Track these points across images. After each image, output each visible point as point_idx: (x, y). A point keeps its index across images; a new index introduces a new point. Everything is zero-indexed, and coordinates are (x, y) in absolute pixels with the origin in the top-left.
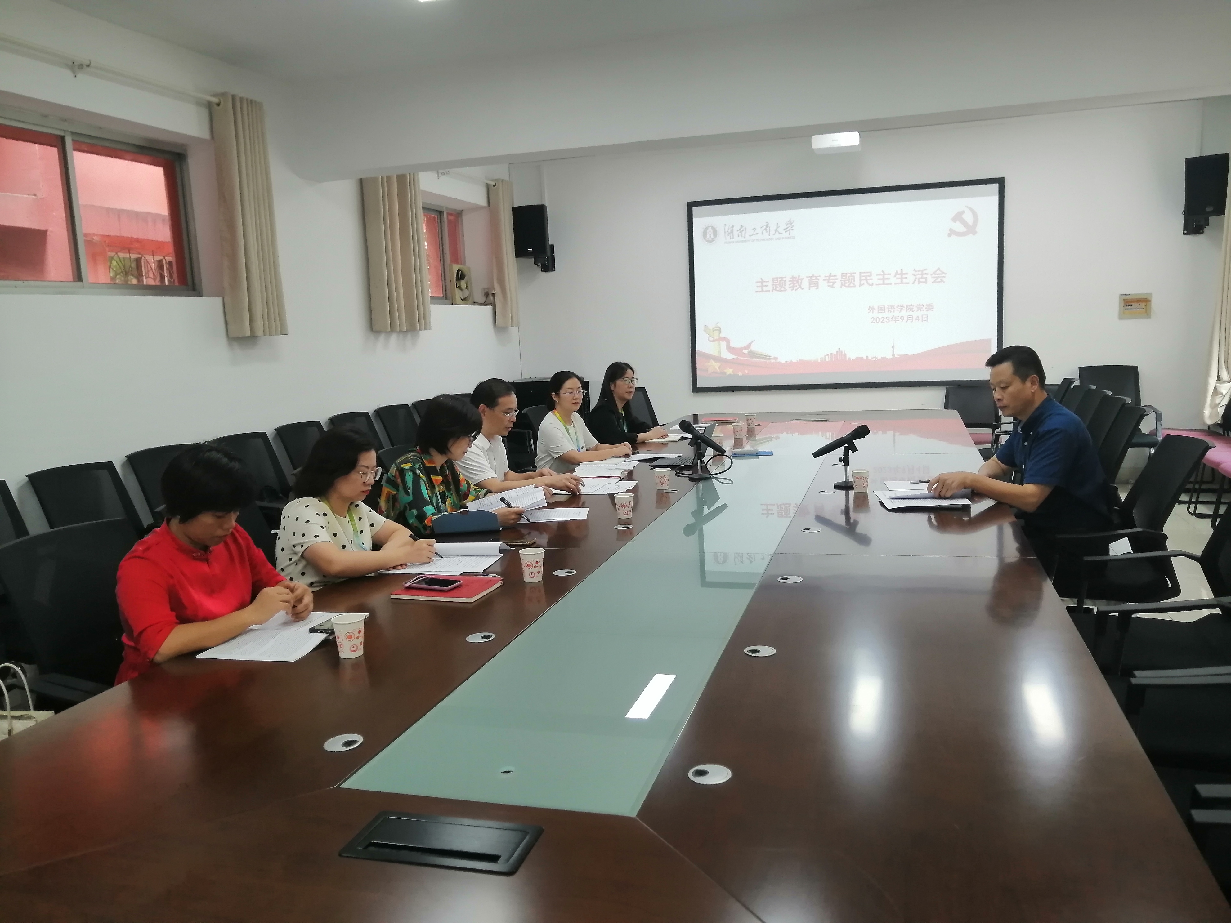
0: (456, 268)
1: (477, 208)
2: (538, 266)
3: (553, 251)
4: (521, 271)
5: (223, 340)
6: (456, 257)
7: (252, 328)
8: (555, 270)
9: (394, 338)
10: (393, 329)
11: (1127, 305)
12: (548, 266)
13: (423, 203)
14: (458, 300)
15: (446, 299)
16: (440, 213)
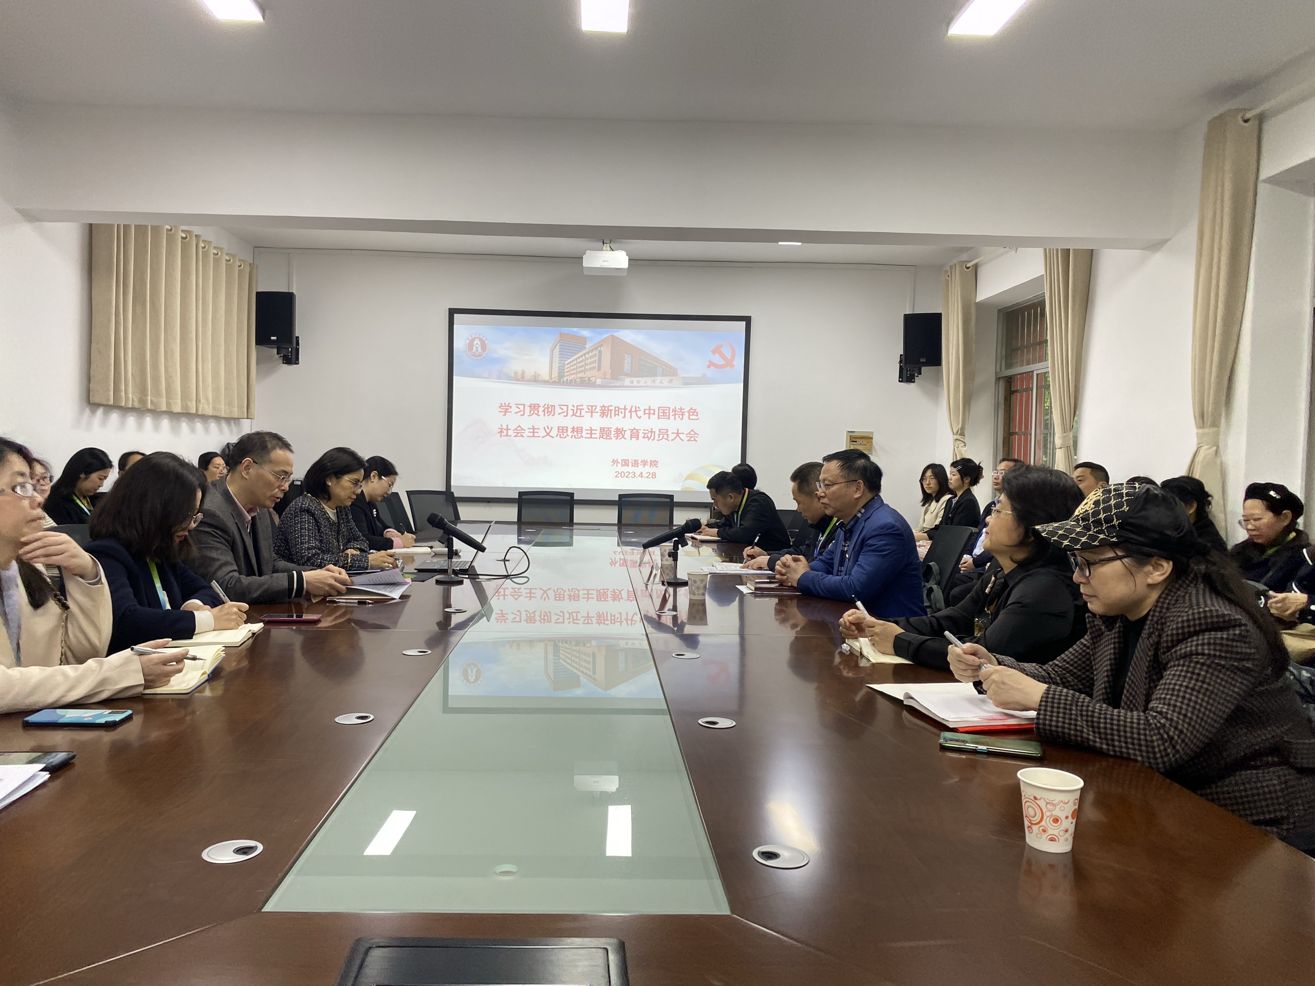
2: (280, 357)
3: (298, 344)
4: (260, 362)
8: (298, 364)
10: (115, 405)
12: (291, 358)
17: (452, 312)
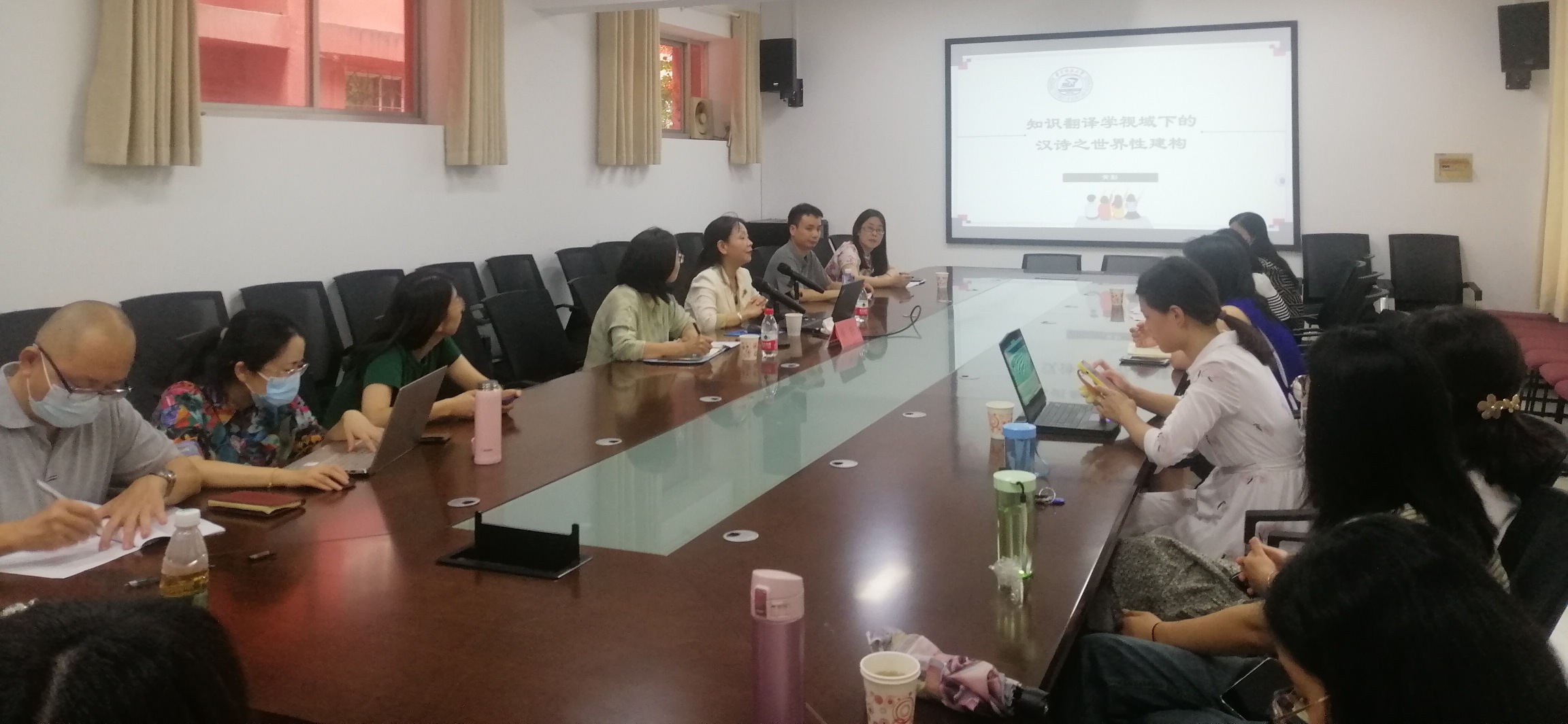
0: (696, 101)
1: (720, 40)
2: (784, 101)
3: (801, 86)
4: (765, 106)
5: (442, 168)
6: (696, 91)
7: (470, 157)
8: (803, 105)
9: (620, 172)
10: (618, 165)
11: (1443, 166)
12: (796, 100)
13: (661, 33)
14: (697, 134)
15: (684, 132)
16: (684, 45)
17: (949, 43)
